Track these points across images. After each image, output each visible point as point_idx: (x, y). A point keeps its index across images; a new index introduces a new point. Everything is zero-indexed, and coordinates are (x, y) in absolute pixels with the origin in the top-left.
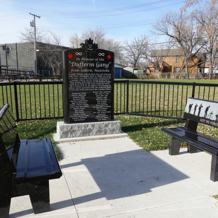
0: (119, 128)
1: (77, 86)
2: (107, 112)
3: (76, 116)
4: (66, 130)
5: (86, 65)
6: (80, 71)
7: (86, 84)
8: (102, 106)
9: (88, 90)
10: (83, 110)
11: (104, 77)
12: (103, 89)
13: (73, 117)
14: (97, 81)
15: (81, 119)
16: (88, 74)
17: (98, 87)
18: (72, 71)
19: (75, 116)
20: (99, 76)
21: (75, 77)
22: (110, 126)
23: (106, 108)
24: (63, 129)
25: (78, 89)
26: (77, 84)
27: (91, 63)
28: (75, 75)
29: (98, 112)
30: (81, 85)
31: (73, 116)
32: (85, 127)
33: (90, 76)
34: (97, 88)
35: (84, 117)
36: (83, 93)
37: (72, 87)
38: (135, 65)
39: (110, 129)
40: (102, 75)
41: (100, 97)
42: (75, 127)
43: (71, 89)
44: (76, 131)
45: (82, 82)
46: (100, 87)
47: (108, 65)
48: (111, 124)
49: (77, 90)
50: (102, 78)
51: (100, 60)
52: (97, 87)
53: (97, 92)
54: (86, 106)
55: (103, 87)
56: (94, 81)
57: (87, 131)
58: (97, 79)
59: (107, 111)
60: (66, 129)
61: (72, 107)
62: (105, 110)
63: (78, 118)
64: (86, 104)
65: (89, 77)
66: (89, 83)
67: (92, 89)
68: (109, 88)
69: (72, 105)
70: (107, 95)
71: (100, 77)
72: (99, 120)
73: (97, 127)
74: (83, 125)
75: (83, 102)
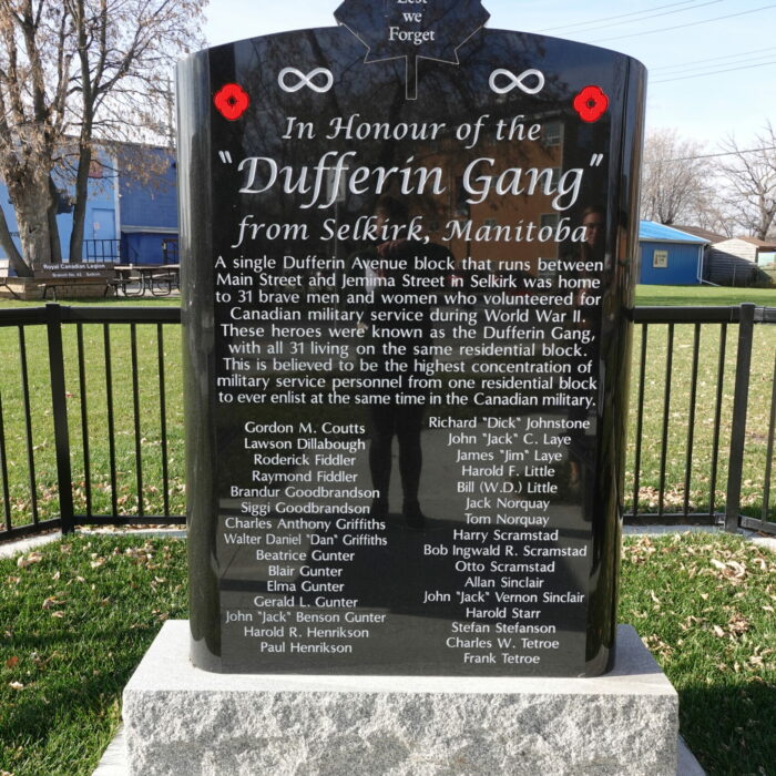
0: (651, 757)
1: (283, 366)
2: (550, 598)
3: (274, 610)
4: (180, 734)
5: (374, 178)
6: (316, 230)
7: (370, 349)
8: (503, 544)
9: (384, 400)
10: (333, 564)
11: (535, 291)
12: (517, 400)
13: (248, 617)
14: (465, 325)
15: (316, 641)
16: (389, 264)
17: (479, 378)
18: (249, 231)
19: (271, 618)
20: (493, 282)
21: (269, 290)
22: (572, 733)
23: (547, 561)
24: (156, 718)
25: (297, 390)
26: (288, 348)
27: (414, 166)
28: (267, 270)
29: (471, 590)
30: (323, 358)
31: (253, 609)
32: (342, 722)
33: (409, 281)
34: (468, 384)
35: (347, 627)
36: (341, 429)
37: (243, 373)
38: (764, 233)
39: (567, 758)
40: (519, 276)
41: (487, 464)
42: (259, 708)
43: (236, 391)
44: (264, 742)
45: (334, 333)
46: (495, 376)
47: (577, 182)
48: (580, 714)
49: (289, 398)
50: (515, 300)
51: (506, 131)
52: (468, 375)
53: (461, 424)
54: (360, 540)
55: (519, 376)
56: (439, 325)
57: (362, 750)
58: (468, 308)
59: (545, 588)
60: (178, 722)
61: (242, 540)
62: (533, 576)
63: (293, 632)
64: (367, 517)
65: (400, 289)
66: (398, 342)
67: (417, 391)
68: (579, 393)
69: (248, 525)
70: (552, 449)
71: (497, 291)
72: (479, 660)
73: (453, 729)
74: (325, 702)
75: (340, 502)
